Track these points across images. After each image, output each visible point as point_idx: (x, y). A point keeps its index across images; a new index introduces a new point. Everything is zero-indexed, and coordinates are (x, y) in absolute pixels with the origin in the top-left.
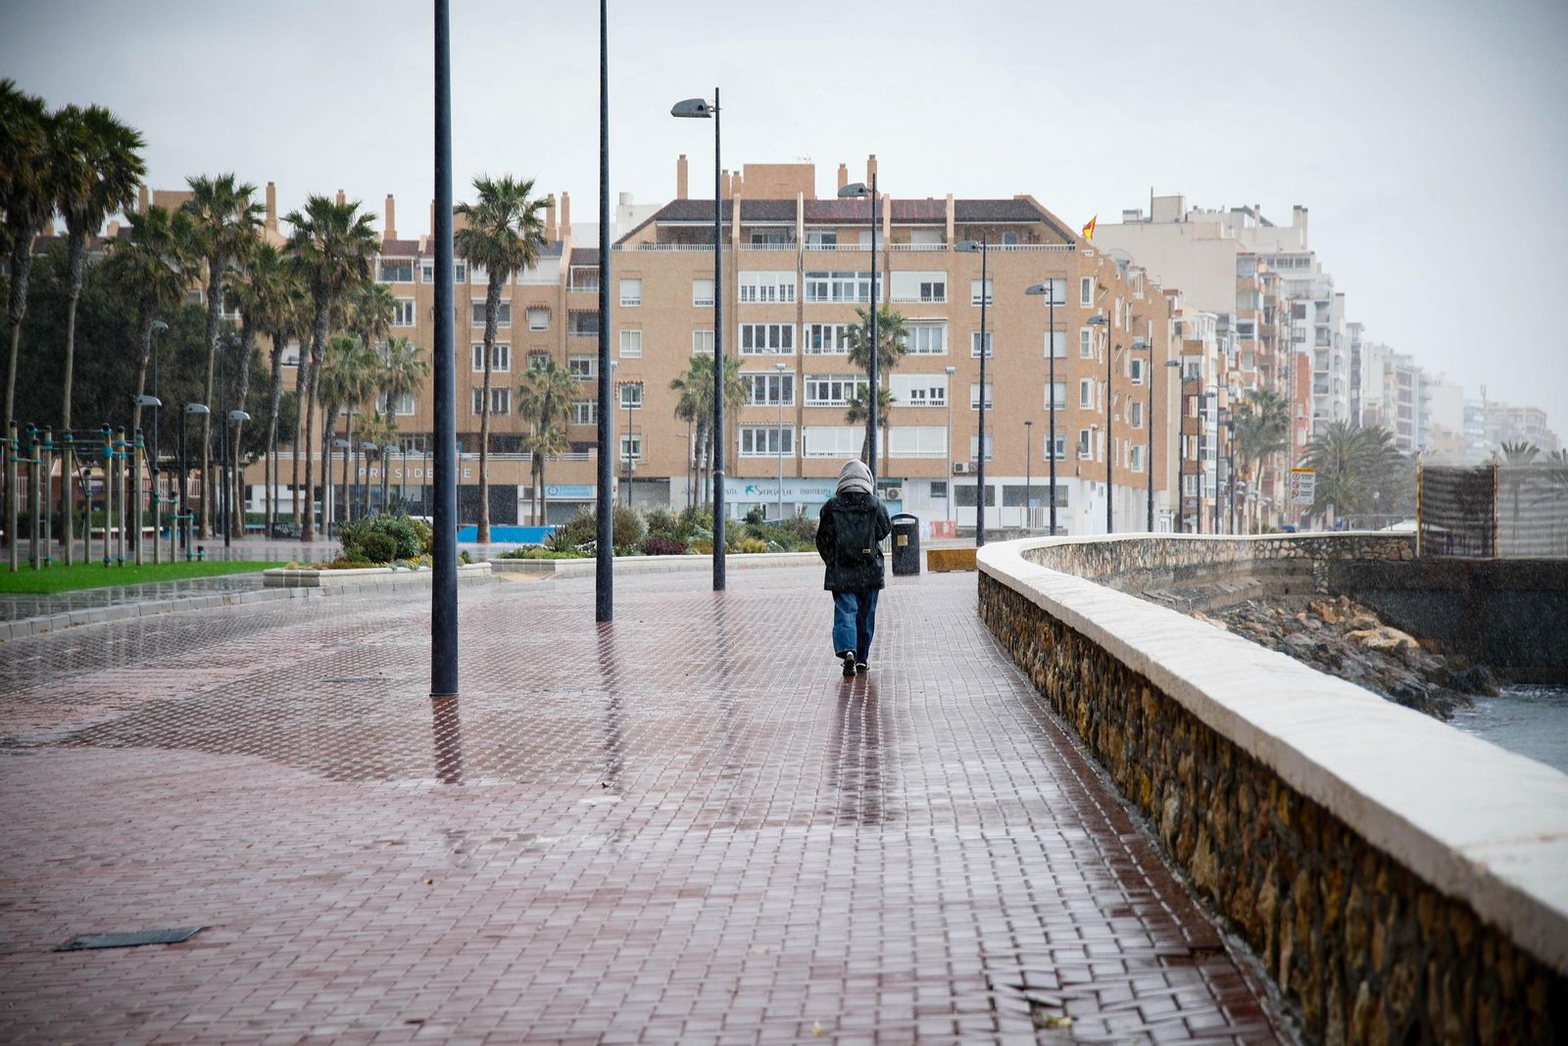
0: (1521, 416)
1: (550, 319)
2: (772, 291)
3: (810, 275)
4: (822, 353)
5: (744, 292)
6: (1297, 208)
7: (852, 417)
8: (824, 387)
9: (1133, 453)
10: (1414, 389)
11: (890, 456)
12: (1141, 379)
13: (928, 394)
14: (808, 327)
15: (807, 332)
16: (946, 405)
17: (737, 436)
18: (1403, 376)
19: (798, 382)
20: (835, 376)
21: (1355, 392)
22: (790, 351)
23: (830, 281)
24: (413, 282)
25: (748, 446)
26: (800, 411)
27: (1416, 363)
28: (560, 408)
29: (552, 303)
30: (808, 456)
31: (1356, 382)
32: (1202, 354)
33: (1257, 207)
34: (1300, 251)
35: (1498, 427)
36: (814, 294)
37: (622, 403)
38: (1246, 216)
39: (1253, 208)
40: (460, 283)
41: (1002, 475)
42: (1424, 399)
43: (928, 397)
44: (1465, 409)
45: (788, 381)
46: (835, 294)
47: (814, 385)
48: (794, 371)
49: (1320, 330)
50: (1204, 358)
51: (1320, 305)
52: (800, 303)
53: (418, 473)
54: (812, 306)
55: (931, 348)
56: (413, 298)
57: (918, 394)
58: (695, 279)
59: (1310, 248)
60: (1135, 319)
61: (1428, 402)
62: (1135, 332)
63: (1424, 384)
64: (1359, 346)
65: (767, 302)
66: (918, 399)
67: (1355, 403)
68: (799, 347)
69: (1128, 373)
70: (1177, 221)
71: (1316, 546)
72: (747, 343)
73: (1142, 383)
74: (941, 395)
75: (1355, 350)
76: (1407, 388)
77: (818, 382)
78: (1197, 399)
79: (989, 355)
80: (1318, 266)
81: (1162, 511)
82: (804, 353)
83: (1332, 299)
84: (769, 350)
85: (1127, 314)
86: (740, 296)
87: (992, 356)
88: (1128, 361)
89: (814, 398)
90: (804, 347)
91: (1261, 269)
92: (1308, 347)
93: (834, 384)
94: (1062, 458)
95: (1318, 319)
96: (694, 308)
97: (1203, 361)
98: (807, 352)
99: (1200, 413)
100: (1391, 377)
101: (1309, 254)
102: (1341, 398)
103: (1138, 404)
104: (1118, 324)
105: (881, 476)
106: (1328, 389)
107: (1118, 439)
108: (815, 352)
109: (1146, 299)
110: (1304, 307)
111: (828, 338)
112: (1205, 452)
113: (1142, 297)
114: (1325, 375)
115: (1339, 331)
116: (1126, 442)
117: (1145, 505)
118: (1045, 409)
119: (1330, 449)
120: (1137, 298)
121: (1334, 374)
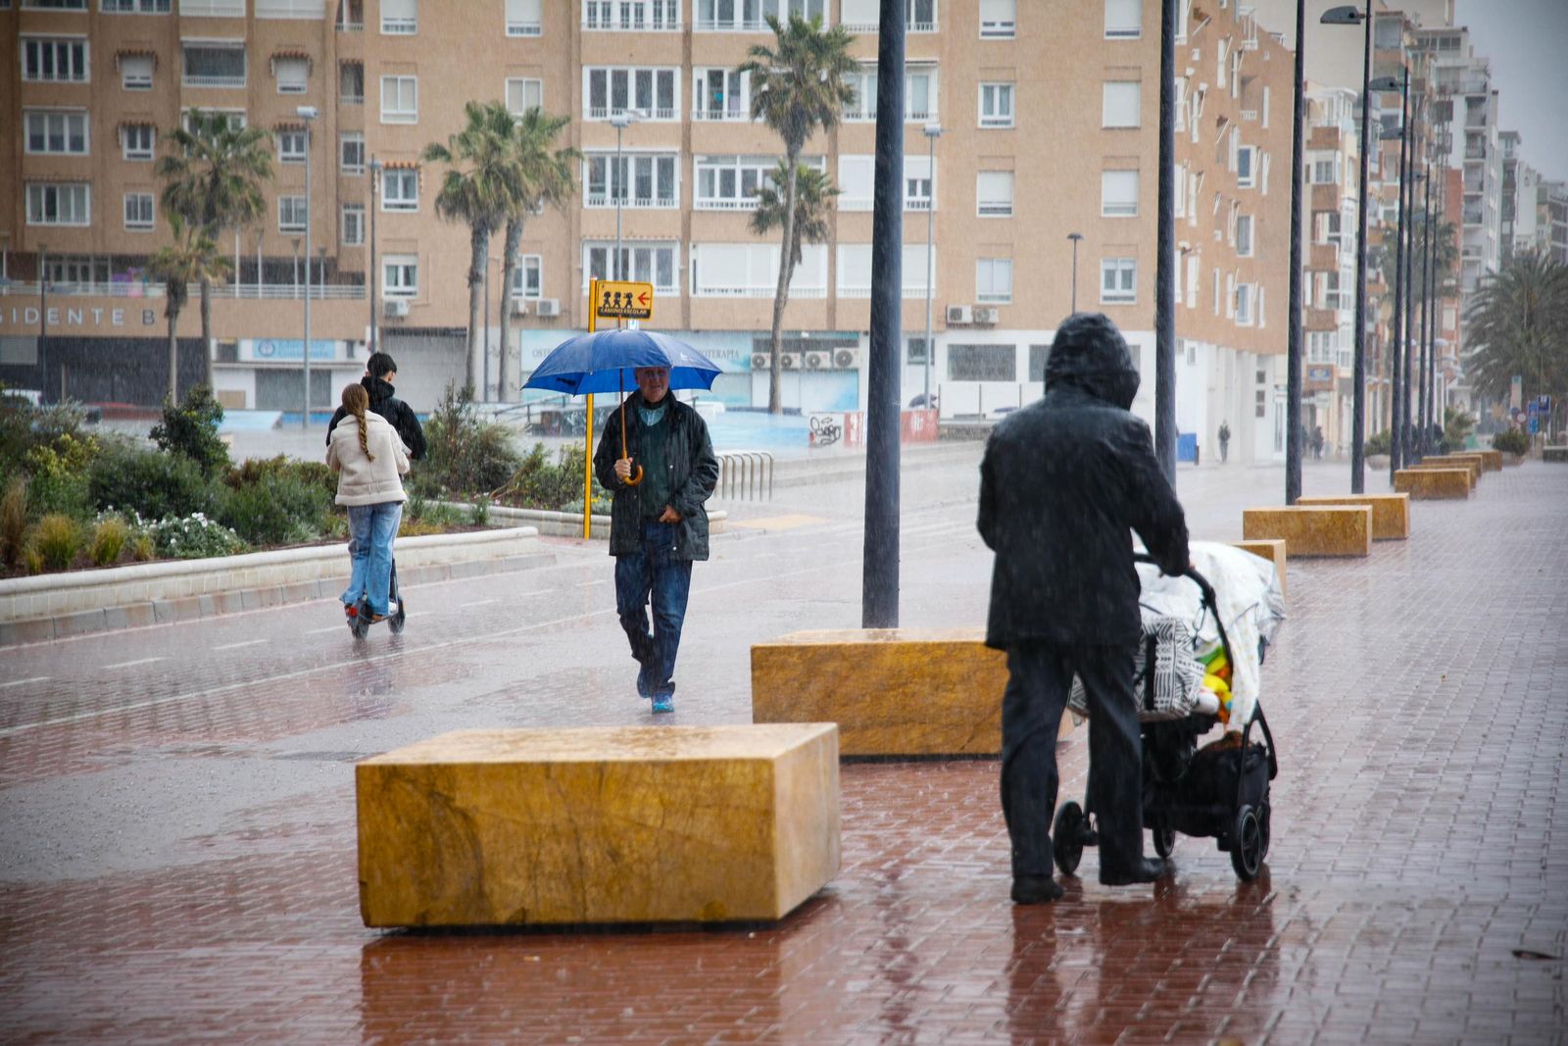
1: (310, 72)
2: (640, 11)
4: (725, 119)
5: (592, 12)
7: (761, 221)
8: (728, 177)
9: (1240, 296)
11: (840, 295)
12: (1252, 178)
14: (701, 74)
15: (700, 83)
16: (934, 207)
17: (580, 257)
18: (1557, 207)
19: (684, 167)
20: (745, 158)
21: (1507, 225)
22: (671, 115)
24: (84, 10)
26: (688, 215)
28: (235, 197)
29: (312, 48)
30: (700, 294)
31: (1509, 211)
32: (1337, 149)
34: (1444, 28)
36: (712, 17)
37: (384, 200)
40: (164, 13)
41: (1028, 327)
43: (903, 196)
45: (666, 166)
46: (746, 17)
47: (712, 172)
48: (677, 149)
49: (1471, 137)
50: (1339, 154)
51: (1473, 102)
52: (687, 35)
53: (32, 315)
54: (711, 36)
55: (909, 111)
56: (84, 35)
59: (1458, 24)
60: (1244, 82)
62: (1244, 102)
64: (1514, 163)
65: (632, 29)
67: (1506, 239)
68: (687, 104)
69: (1234, 165)
72: (598, 100)
73: (1253, 185)
74: (927, 190)
75: (1509, 168)
77: (717, 168)
78: (1327, 216)
79: (1007, 122)
80: (1471, 48)
81: (1277, 387)
82: (694, 118)
83: (1488, 95)
84: (634, 112)
85: (1235, 69)
86: (585, 18)
87: (1012, 125)
88: (1235, 144)
89: (712, 194)
90: (695, 108)
91: (1407, 40)
92: (1456, 159)
93: (745, 172)
94: (1131, 298)
95: (1469, 122)
96: (507, 39)
97: (1339, 160)
98: (699, 115)
99: (1330, 239)
100: (1545, 209)
101: (1457, 32)
102: (1491, 233)
103: (1248, 218)
104: (1221, 82)
105: (825, 328)
106: (1479, 219)
107: (1218, 271)
108: (712, 116)
109: (1261, 51)
110: (1450, 105)
111: (735, 92)
112: (1337, 297)
113: (1256, 47)
114: (1477, 198)
115: (1494, 140)
116: (1230, 278)
117: (1254, 377)
118: (1103, 215)
119: (1515, 296)
120: (1248, 47)
121: (1485, 199)
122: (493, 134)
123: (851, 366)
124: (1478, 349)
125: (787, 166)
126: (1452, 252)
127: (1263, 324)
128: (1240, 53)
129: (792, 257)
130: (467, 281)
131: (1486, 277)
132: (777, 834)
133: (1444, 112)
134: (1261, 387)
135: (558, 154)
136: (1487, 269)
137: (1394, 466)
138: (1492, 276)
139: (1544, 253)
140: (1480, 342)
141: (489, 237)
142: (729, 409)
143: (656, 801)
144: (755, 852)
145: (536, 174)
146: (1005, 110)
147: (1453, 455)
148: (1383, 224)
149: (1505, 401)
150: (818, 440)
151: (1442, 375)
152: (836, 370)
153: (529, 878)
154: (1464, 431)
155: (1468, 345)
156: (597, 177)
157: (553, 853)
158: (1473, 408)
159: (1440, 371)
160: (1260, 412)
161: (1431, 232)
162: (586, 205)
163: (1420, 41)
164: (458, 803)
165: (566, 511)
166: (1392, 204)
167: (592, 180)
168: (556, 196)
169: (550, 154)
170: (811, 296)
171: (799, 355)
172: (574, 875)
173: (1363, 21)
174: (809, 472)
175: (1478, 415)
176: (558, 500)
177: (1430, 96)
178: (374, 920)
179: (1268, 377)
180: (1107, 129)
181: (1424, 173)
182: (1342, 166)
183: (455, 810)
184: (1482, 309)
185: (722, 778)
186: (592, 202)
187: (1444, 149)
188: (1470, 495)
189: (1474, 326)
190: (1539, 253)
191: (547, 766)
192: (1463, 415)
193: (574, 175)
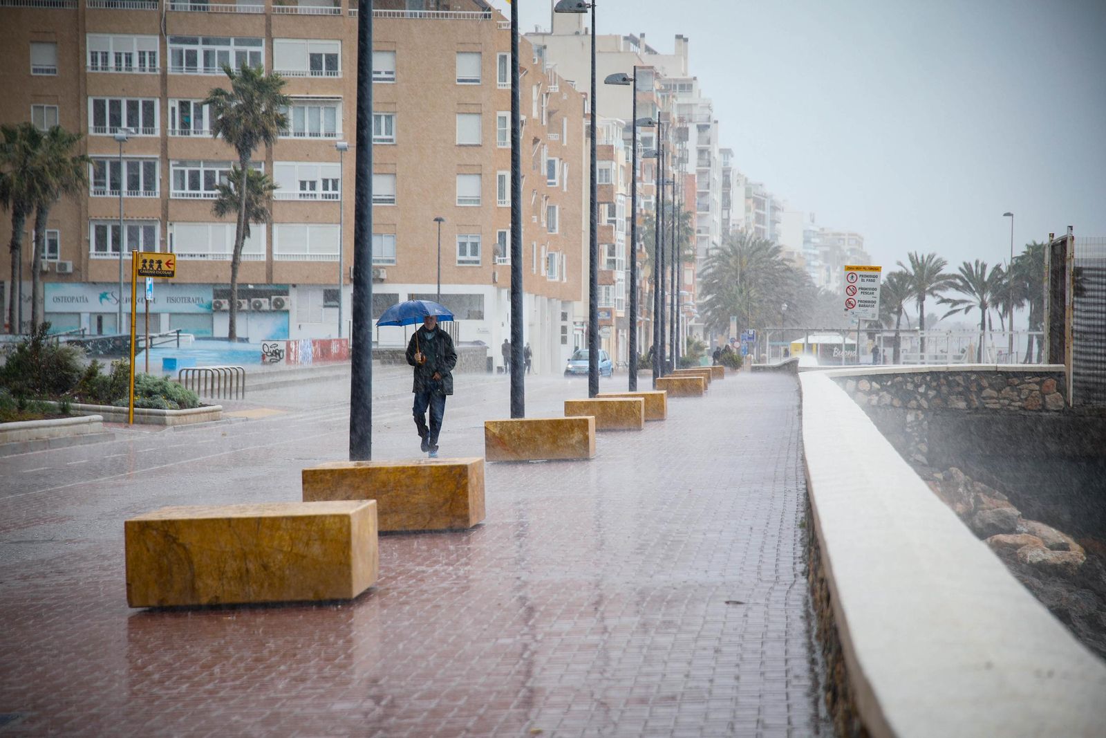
0: (844, 240)
2: (129, 59)
3: (173, 41)
4: (192, 135)
5: (94, 59)
6: (679, 37)
7: (221, 208)
8: (194, 176)
9: (549, 261)
10: (767, 212)
11: (275, 259)
12: (557, 180)
13: (320, 185)
14: (174, 103)
15: (173, 109)
17: (88, 233)
18: (758, 201)
19: (162, 170)
20: (207, 163)
21: (725, 212)
22: (152, 131)
23: (200, 49)
25: (101, 246)
26: (165, 201)
27: (768, 190)
31: (727, 204)
32: (612, 160)
33: (643, 35)
34: (681, 77)
35: (827, 249)
36: (181, 64)
38: (632, 44)
39: (638, 36)
41: (407, 282)
42: (774, 222)
43: (319, 190)
44: (804, 231)
45: (150, 167)
46: (206, 64)
47: (183, 172)
48: (158, 156)
49: (701, 152)
50: (614, 164)
51: (702, 128)
52: (164, 75)
54: (181, 77)
55: (322, 131)
57: (308, 185)
58: (32, 42)
59: (690, 75)
60: (550, 114)
61: (777, 224)
62: (550, 128)
63: (774, 208)
64: (729, 171)
65: (123, 71)
66: (308, 191)
67: (726, 222)
68: (164, 126)
69: (545, 171)
70: (577, 33)
71: (910, 387)
72: (99, 120)
73: (558, 184)
74: (335, 188)
75: (726, 174)
76: (761, 212)
77: (187, 170)
78: (606, 206)
79: (391, 140)
80: (700, 91)
81: (575, 323)
82: (170, 135)
83: (711, 124)
84: (125, 129)
85: (544, 106)
86: (89, 63)
87: (394, 142)
88: (545, 158)
89: (183, 188)
90: (170, 128)
91: (657, 85)
92: (691, 167)
93: (206, 172)
94: (477, 262)
95: (700, 141)
96: (32, 76)
97: (614, 168)
98: (173, 133)
99: (609, 221)
100: (750, 202)
101: (690, 80)
102: (716, 217)
103: (554, 207)
104: (535, 114)
105: (265, 282)
106: (707, 209)
107: (535, 244)
108: (182, 133)
109: (561, 94)
110: (687, 129)
111: (199, 116)
112: (614, 261)
113: (557, 91)
114: (707, 193)
115: (716, 154)
116: (543, 248)
117: (560, 316)
118: (457, 205)
119: (731, 261)
120: (552, 90)
121: (711, 195)
122: (26, 143)
123: (284, 308)
124: (708, 297)
125: (240, 169)
126: (689, 231)
127: (565, 280)
128: (547, 94)
129: (243, 233)
130: (9, 249)
131: (713, 249)
132: (352, 554)
133: (683, 135)
134: (564, 323)
135: (74, 160)
136: (713, 243)
137: (655, 375)
138: (717, 248)
139: (750, 232)
140: (709, 293)
141: (25, 218)
142: (197, 339)
143: (288, 538)
144: (341, 564)
145: (57, 174)
146: (389, 132)
147: (692, 368)
148: (644, 212)
149: (726, 334)
150: (268, 359)
151: (684, 316)
152: (274, 311)
153: (220, 579)
154: (700, 353)
155: (702, 295)
156: (99, 175)
157: (231, 566)
158: (705, 338)
159: (683, 313)
160: (564, 340)
161: (676, 219)
162: (92, 195)
163: (666, 86)
164: (180, 541)
165: (117, 405)
166: (650, 198)
167: (95, 177)
168: (73, 189)
169: (69, 160)
170: (255, 259)
171: (246, 301)
172: (243, 576)
173: (632, 83)
174: (264, 381)
175: (708, 343)
176: (109, 398)
177: (673, 124)
178: (135, 603)
179: (569, 317)
180: (460, 146)
181: (671, 179)
182: (616, 171)
183: (179, 545)
184: (711, 270)
185: (324, 525)
186: (96, 192)
187: (683, 160)
188: (704, 394)
189: (705, 282)
190: (747, 232)
191: (229, 520)
192: (699, 343)
193: (85, 174)
